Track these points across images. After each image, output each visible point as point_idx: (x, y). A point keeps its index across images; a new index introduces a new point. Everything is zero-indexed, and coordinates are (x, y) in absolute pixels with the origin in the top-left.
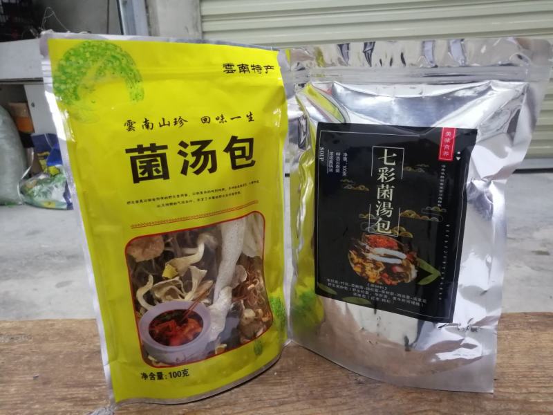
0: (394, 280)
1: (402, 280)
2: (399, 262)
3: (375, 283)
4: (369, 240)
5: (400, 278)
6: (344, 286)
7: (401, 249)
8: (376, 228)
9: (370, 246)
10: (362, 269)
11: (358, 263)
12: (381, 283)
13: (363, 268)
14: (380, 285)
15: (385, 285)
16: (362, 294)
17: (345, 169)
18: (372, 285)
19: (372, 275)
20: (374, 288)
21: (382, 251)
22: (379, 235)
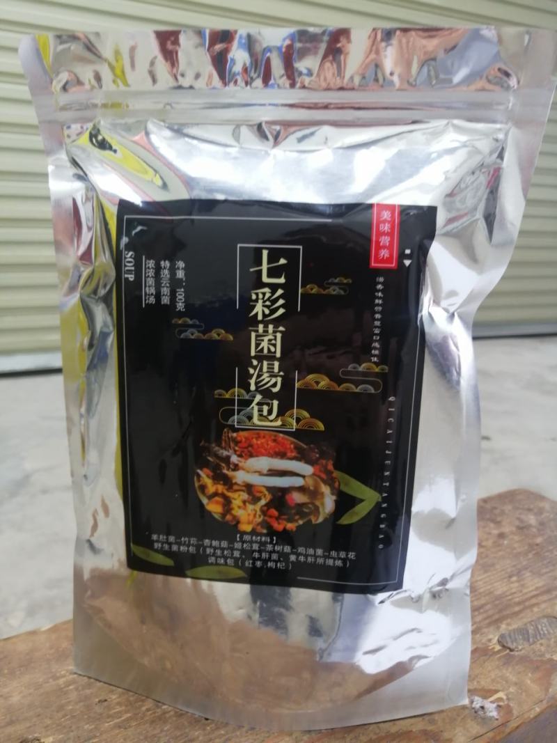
0: (290, 520)
1: (305, 520)
2: (298, 482)
3: (253, 532)
4: (237, 442)
5: (302, 515)
6: (187, 546)
7: (302, 456)
8: (250, 418)
9: (240, 456)
10: (224, 506)
11: (216, 494)
12: (265, 531)
13: (227, 502)
14: (261, 535)
15: (272, 532)
16: (226, 558)
17: (181, 295)
18: (247, 538)
19: (247, 515)
20: (251, 542)
21: (264, 463)
22: (258, 431)
